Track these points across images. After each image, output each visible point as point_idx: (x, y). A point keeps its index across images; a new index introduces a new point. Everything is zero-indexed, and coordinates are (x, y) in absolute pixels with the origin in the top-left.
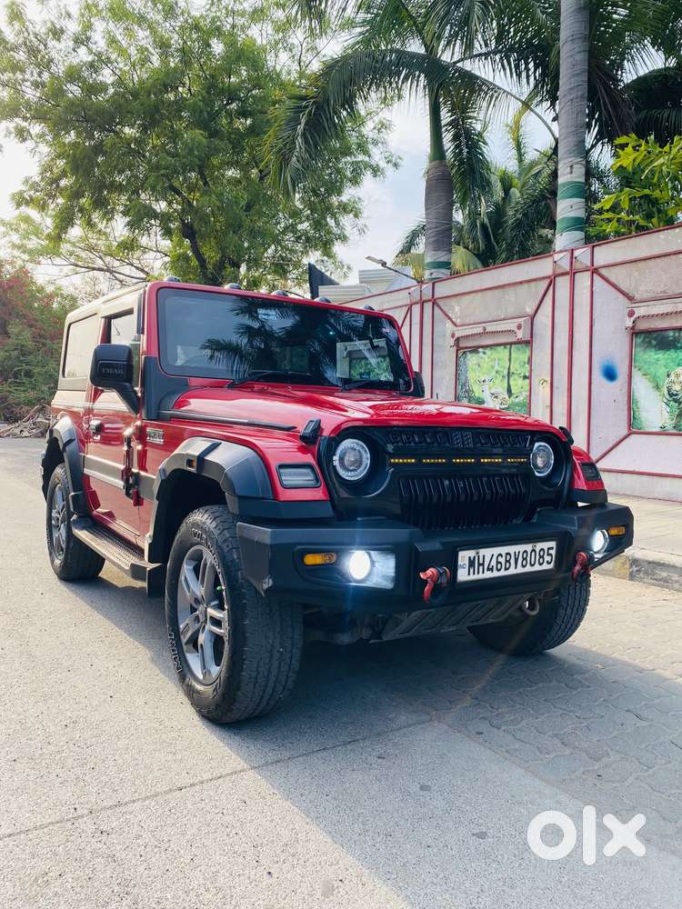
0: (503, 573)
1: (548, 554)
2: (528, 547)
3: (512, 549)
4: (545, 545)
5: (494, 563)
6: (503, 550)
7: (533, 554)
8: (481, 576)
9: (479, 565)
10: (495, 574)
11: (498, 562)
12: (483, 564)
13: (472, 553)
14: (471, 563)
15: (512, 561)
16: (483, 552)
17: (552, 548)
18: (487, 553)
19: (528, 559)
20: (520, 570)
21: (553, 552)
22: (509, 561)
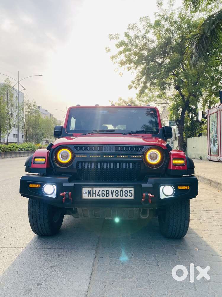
0: (105, 197)
1: (130, 193)
2: (119, 189)
3: (110, 189)
4: (128, 189)
5: (100, 193)
6: (105, 189)
7: (121, 192)
8: (94, 198)
9: (93, 193)
10: (101, 197)
11: (102, 193)
12: (95, 193)
13: (90, 189)
14: (89, 192)
15: (110, 193)
16: (95, 189)
17: (132, 191)
18: (97, 189)
19: (119, 193)
20: (114, 197)
21: (133, 192)
22: (108, 193)
